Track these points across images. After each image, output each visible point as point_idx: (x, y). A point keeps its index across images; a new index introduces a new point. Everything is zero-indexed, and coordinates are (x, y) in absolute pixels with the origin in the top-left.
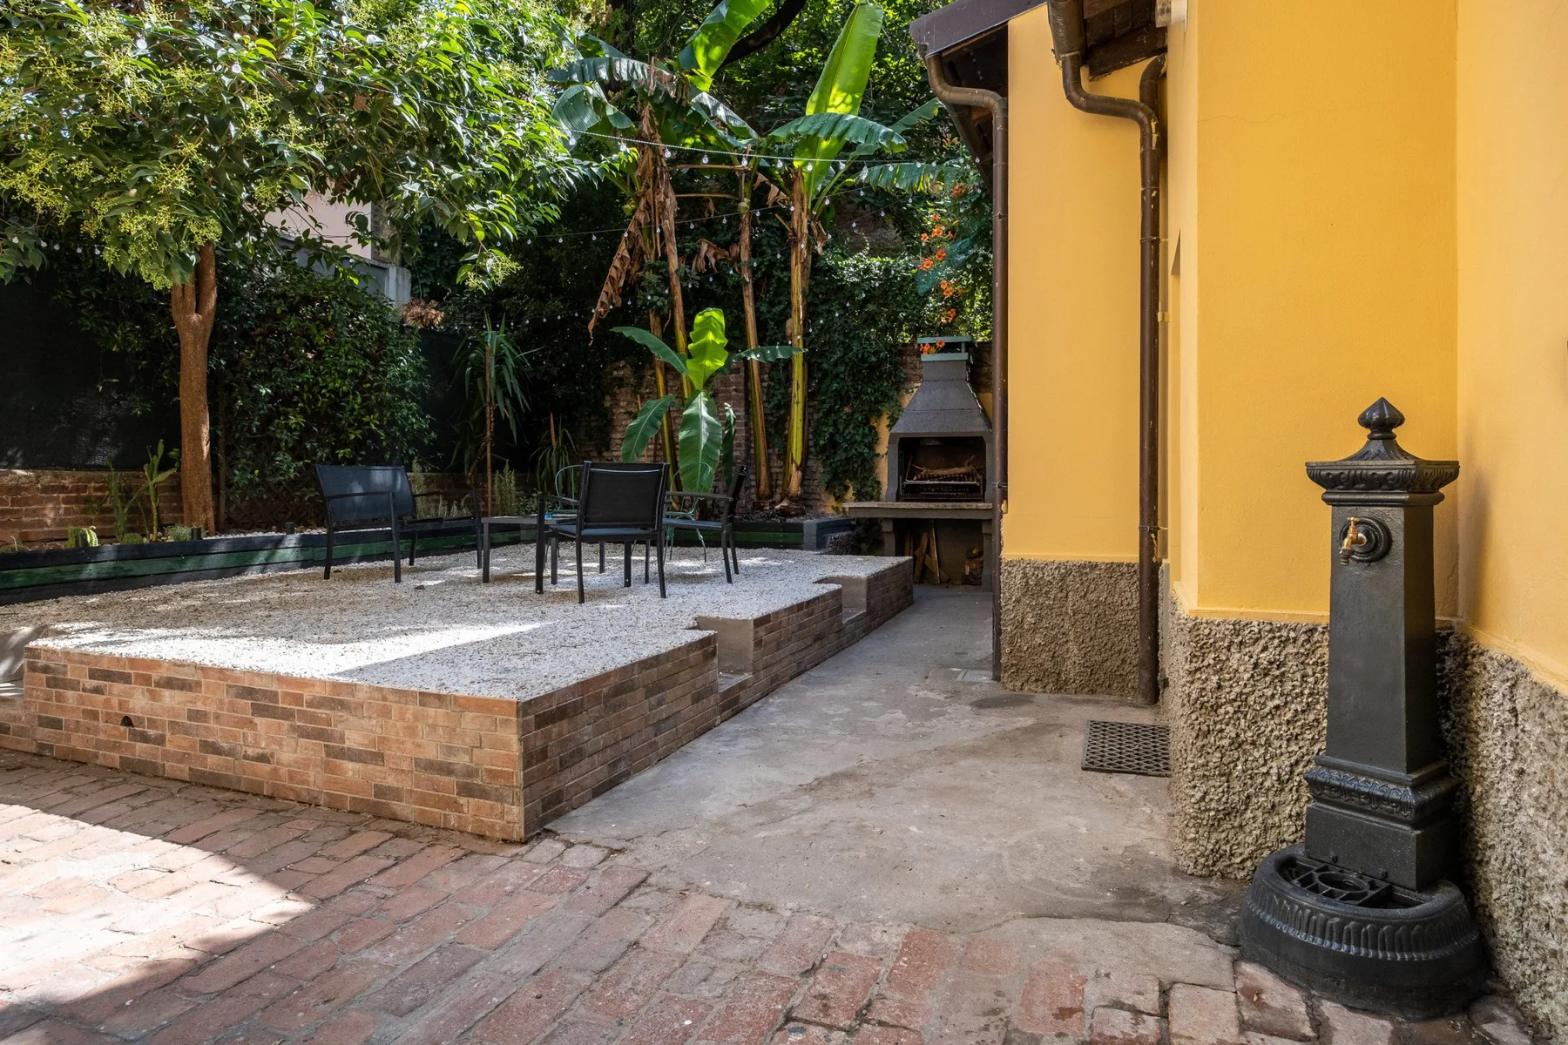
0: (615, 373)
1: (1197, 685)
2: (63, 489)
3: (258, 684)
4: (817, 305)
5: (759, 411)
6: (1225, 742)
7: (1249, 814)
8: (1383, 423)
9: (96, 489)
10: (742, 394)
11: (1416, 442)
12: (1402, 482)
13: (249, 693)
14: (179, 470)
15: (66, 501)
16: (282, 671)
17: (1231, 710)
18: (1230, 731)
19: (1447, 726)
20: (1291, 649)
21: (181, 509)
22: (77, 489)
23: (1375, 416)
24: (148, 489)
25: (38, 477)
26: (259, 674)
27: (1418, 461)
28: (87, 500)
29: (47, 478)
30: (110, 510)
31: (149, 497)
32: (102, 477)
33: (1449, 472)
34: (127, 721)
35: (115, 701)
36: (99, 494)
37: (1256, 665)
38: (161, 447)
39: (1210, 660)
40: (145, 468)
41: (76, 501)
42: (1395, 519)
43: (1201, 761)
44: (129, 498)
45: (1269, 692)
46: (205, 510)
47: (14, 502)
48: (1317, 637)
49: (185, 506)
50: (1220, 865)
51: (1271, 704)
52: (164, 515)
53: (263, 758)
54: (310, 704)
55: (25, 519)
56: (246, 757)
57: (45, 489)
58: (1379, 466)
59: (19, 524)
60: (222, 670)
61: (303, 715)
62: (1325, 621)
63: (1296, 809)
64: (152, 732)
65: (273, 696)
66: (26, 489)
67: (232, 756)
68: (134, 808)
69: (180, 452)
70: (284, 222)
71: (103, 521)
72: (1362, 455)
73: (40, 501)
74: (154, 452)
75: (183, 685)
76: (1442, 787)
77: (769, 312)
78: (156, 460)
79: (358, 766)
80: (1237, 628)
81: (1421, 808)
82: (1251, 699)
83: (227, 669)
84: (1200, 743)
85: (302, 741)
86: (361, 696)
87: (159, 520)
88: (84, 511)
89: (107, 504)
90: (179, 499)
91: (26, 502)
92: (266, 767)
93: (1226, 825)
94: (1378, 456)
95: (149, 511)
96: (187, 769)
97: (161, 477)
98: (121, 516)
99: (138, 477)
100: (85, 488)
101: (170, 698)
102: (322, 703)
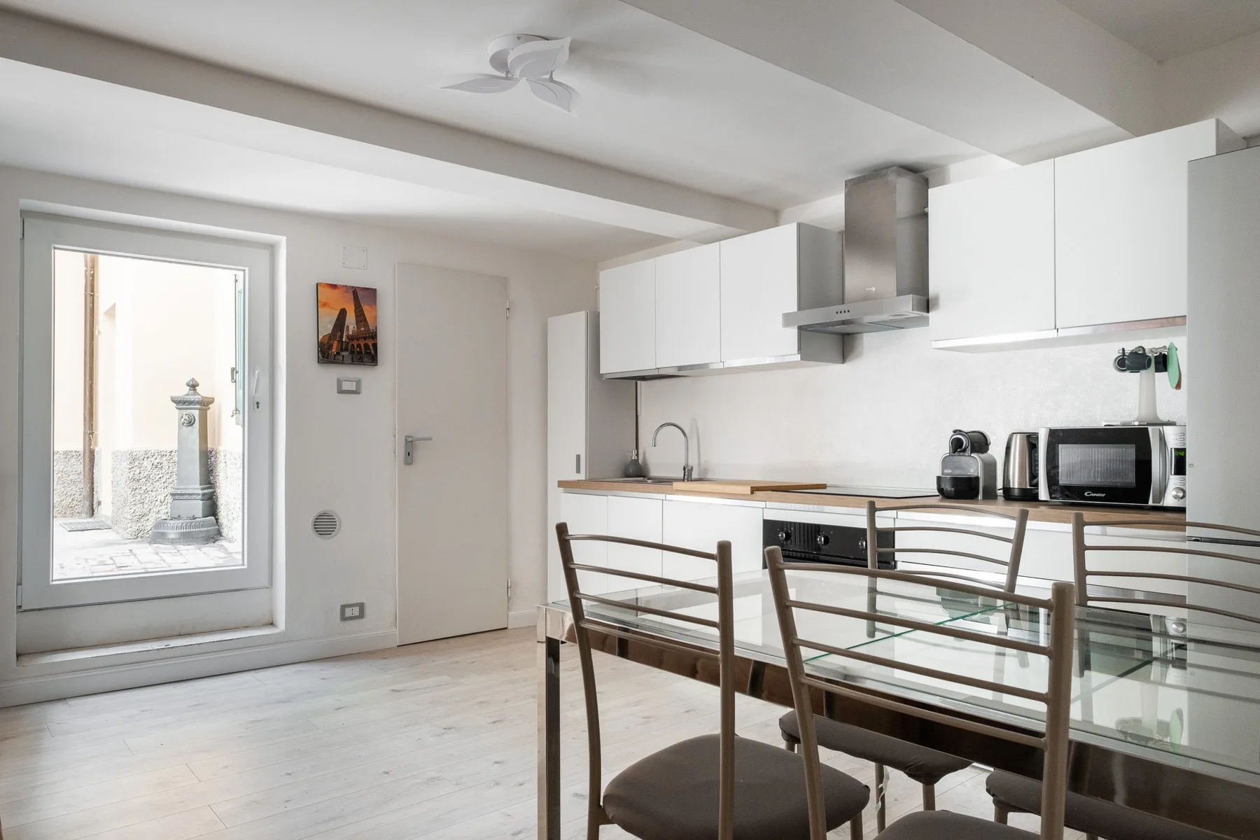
1: (132, 473)
6: (142, 492)
7: (150, 515)
8: (193, 386)
11: (203, 391)
12: (198, 403)
17: (144, 480)
18: (144, 488)
19: (212, 478)
20: (165, 458)
23: (191, 383)
27: (202, 397)
33: (212, 401)
37: (153, 464)
39: (136, 464)
42: (196, 413)
43: (134, 499)
45: (157, 473)
48: (173, 454)
50: (140, 534)
51: (158, 477)
58: (192, 398)
62: (176, 449)
63: (167, 511)
72: (188, 394)
76: (210, 490)
80: (146, 452)
81: (204, 495)
82: (151, 476)
84: (133, 493)
93: (142, 520)
94: (192, 395)
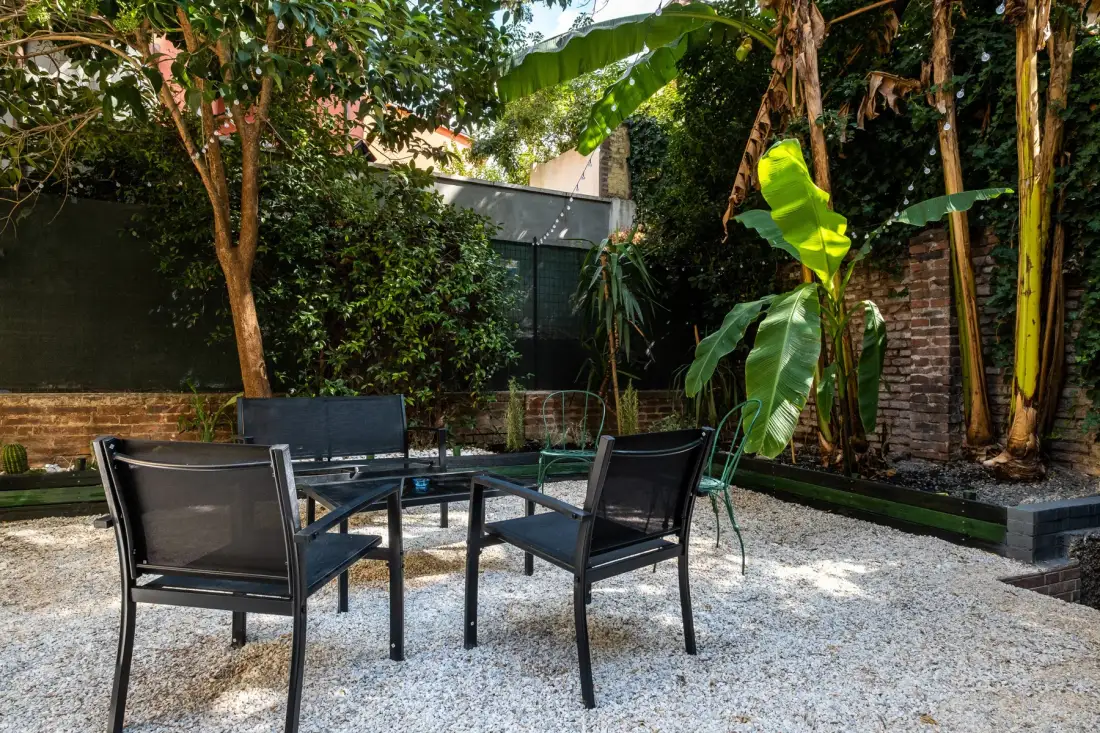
0: (792, 275)
2: (167, 409)
4: (1084, 125)
5: (967, 310)
10: (946, 288)
25: (144, 399)
29: (153, 399)
57: (152, 409)
66: (134, 409)
73: (148, 419)
77: (988, 155)
91: (136, 420)
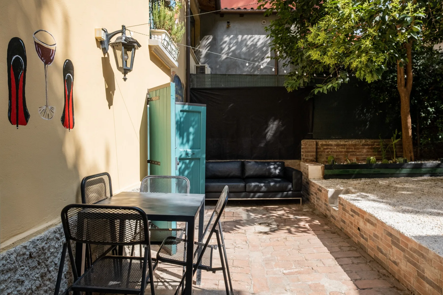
2: (368, 145)
3: (393, 233)
9: (377, 145)
13: (390, 235)
14: (402, 139)
15: (368, 149)
16: (401, 231)
21: (402, 152)
22: (372, 145)
24: (392, 145)
25: (361, 142)
26: (393, 229)
28: (374, 148)
29: (363, 142)
30: (380, 152)
31: (393, 148)
32: (378, 141)
34: (359, 229)
35: (356, 221)
36: (378, 146)
38: (396, 131)
40: (392, 138)
41: (371, 148)
44: (386, 148)
46: (410, 152)
47: (355, 149)
49: (404, 151)
52: (398, 153)
53: (395, 263)
54: (411, 249)
55: (358, 154)
56: (390, 259)
57: (363, 145)
59: (356, 155)
60: (382, 222)
61: (409, 253)
64: (365, 236)
65: (398, 240)
66: (358, 145)
67: (386, 256)
68: (353, 263)
69: (402, 133)
70: (440, 47)
71: (378, 155)
73: (362, 149)
74: (395, 133)
75: (372, 223)
78: (395, 136)
79: (430, 287)
83: (384, 223)
85: (408, 264)
86: (431, 256)
87: (396, 155)
88: (373, 152)
89: (380, 150)
90: (402, 148)
91: (358, 149)
92: (396, 268)
95: (393, 152)
96: (373, 254)
97: (396, 141)
98: (384, 153)
99: (390, 141)
100: (374, 145)
101: (368, 226)
102: (415, 251)
